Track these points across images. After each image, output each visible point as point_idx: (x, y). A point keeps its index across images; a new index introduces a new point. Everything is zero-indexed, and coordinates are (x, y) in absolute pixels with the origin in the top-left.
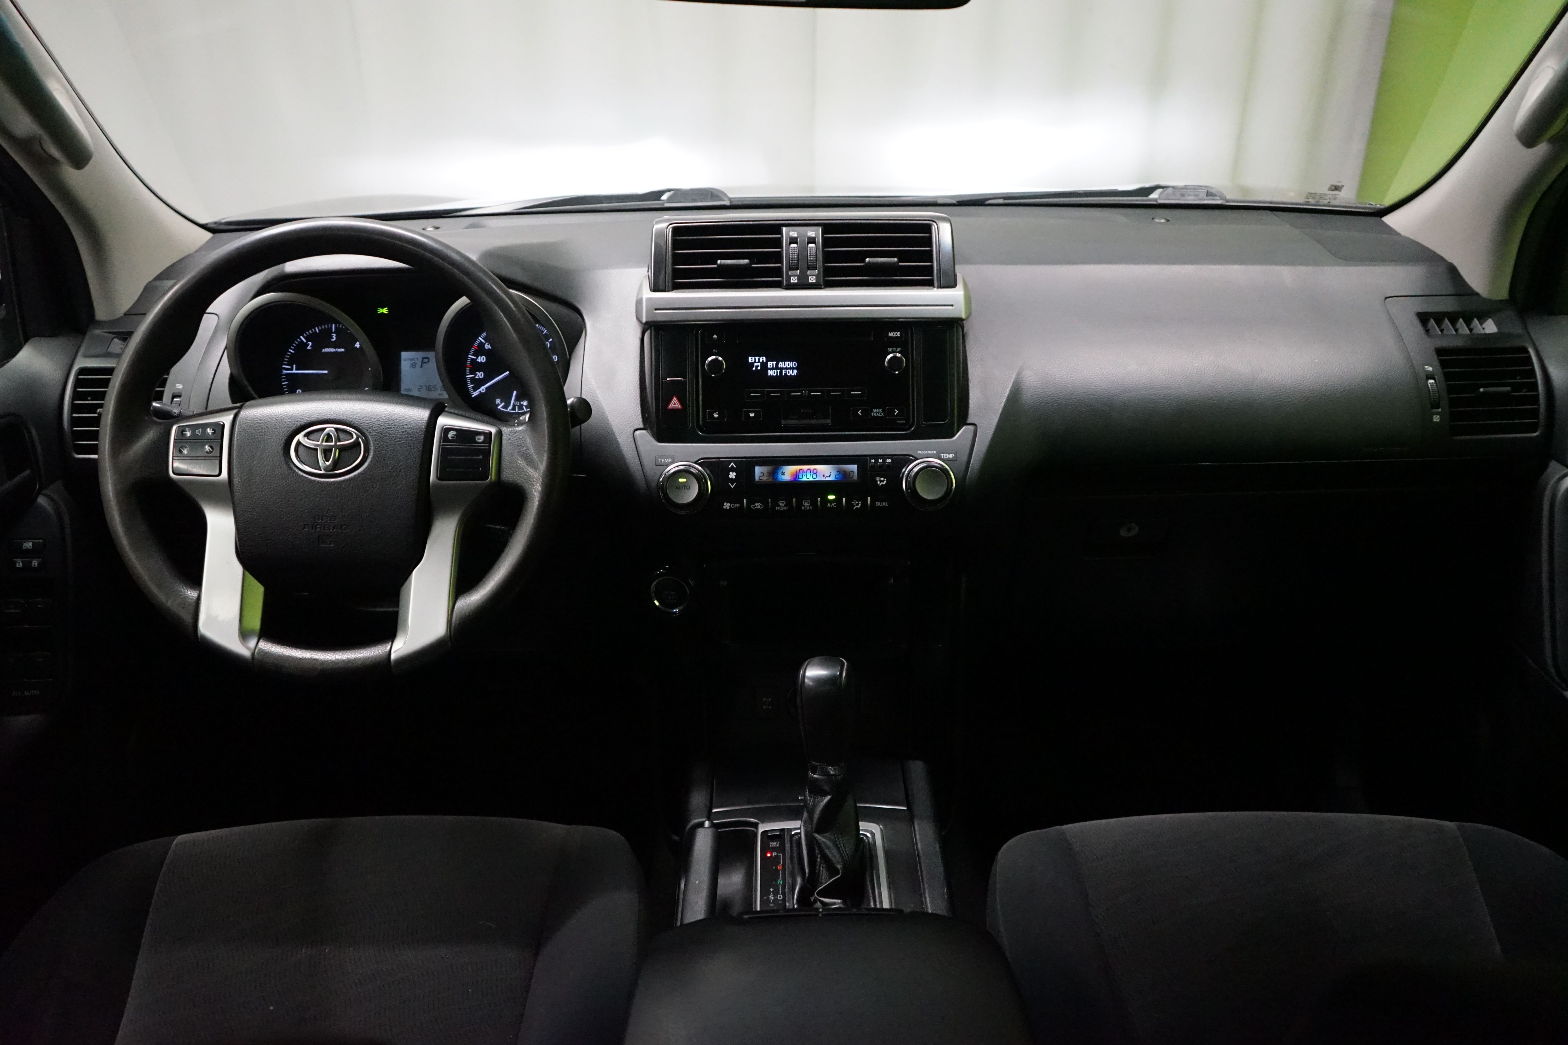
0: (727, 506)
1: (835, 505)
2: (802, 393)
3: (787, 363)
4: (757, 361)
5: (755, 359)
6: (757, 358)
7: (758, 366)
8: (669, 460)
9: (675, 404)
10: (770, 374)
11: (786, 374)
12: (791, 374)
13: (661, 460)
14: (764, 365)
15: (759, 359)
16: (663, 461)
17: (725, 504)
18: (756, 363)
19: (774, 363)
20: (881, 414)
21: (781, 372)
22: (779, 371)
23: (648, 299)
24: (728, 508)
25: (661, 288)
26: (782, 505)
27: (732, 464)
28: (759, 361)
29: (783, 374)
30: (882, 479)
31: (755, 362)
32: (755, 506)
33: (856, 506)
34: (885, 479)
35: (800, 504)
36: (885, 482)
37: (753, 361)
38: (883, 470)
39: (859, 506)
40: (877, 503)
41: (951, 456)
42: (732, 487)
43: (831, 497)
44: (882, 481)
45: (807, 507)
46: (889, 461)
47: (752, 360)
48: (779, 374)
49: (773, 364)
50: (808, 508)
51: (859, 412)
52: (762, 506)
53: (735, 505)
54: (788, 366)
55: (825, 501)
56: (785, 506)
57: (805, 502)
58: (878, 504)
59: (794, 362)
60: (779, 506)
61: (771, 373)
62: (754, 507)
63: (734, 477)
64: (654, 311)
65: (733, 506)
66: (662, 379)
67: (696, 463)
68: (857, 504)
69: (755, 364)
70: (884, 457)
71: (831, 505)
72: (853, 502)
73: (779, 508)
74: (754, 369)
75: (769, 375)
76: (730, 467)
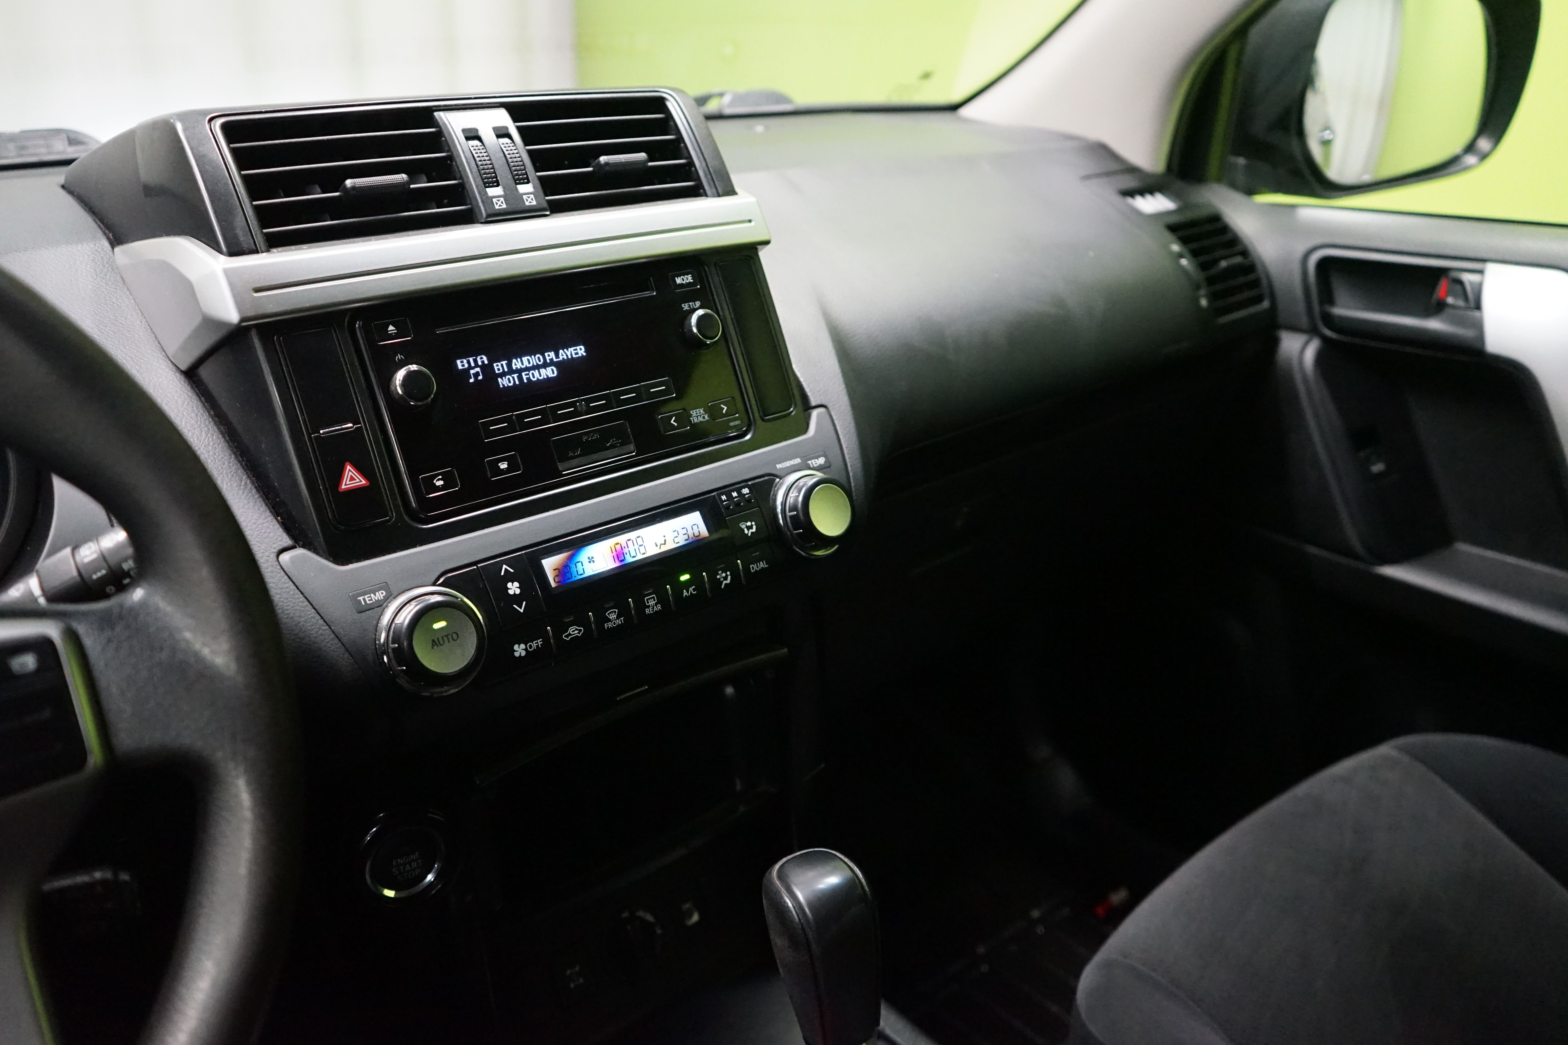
0: (520, 650)
1: (694, 590)
2: (575, 407)
3: (525, 359)
4: (473, 365)
5: (469, 362)
6: (471, 359)
7: (476, 375)
8: (380, 595)
9: (352, 479)
10: (503, 385)
11: (528, 379)
12: (538, 379)
13: (364, 599)
14: (487, 369)
15: (475, 361)
16: (368, 599)
17: (516, 647)
18: (473, 368)
19: (504, 363)
20: (704, 418)
21: (520, 378)
22: (515, 376)
23: (227, 272)
24: (523, 653)
25: (245, 246)
26: (613, 616)
27: (505, 566)
28: (477, 365)
29: (525, 381)
30: (749, 524)
31: (470, 368)
32: (570, 634)
33: (725, 582)
34: (753, 523)
35: (641, 605)
36: (754, 527)
37: (466, 366)
38: (742, 508)
39: (728, 581)
40: (751, 566)
41: (821, 461)
42: (522, 611)
43: (685, 577)
44: (749, 528)
45: (653, 608)
46: (746, 491)
47: (463, 366)
48: (517, 383)
49: (502, 365)
50: (655, 609)
51: (672, 422)
52: (580, 630)
53: (534, 645)
54: (528, 365)
55: (680, 587)
56: (618, 618)
57: (647, 600)
58: (754, 568)
59: (537, 356)
60: (610, 620)
61: (504, 382)
62: (567, 636)
63: (518, 591)
64: (256, 295)
65: (531, 647)
66: (309, 435)
67: (434, 584)
68: (726, 578)
69: (472, 372)
70: (737, 486)
71: (688, 593)
72: (718, 577)
73: (610, 625)
74: (472, 380)
75: (501, 386)
76: (502, 574)
